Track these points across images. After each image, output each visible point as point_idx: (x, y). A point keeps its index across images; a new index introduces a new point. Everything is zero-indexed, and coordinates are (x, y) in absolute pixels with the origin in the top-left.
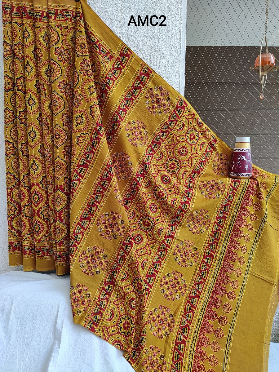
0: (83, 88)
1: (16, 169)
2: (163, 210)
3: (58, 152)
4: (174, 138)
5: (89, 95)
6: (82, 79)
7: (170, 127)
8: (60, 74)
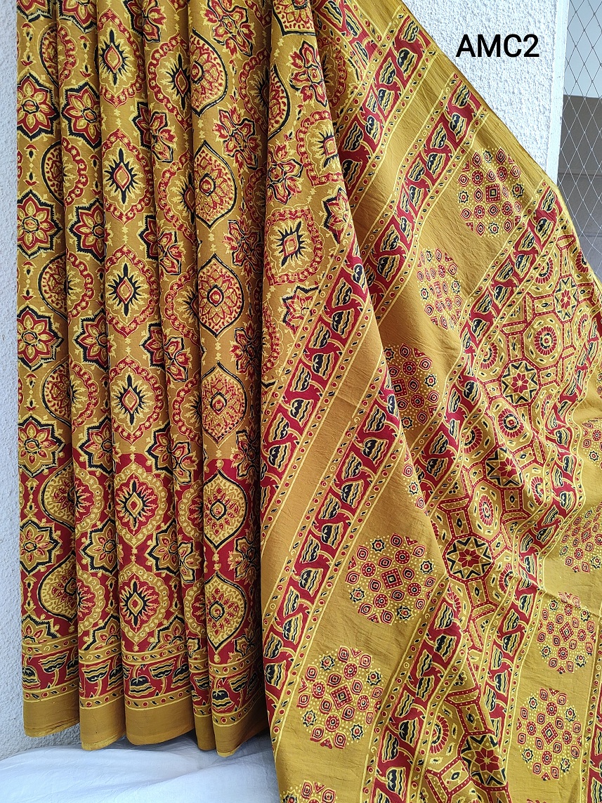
0: (302, 140)
1: (56, 406)
2: (506, 512)
3: (218, 348)
4: (525, 302)
5: (322, 162)
6: (299, 109)
7: (519, 271)
8: (222, 88)
